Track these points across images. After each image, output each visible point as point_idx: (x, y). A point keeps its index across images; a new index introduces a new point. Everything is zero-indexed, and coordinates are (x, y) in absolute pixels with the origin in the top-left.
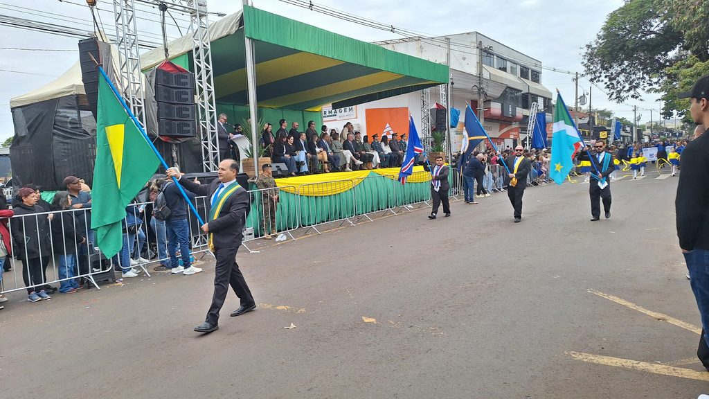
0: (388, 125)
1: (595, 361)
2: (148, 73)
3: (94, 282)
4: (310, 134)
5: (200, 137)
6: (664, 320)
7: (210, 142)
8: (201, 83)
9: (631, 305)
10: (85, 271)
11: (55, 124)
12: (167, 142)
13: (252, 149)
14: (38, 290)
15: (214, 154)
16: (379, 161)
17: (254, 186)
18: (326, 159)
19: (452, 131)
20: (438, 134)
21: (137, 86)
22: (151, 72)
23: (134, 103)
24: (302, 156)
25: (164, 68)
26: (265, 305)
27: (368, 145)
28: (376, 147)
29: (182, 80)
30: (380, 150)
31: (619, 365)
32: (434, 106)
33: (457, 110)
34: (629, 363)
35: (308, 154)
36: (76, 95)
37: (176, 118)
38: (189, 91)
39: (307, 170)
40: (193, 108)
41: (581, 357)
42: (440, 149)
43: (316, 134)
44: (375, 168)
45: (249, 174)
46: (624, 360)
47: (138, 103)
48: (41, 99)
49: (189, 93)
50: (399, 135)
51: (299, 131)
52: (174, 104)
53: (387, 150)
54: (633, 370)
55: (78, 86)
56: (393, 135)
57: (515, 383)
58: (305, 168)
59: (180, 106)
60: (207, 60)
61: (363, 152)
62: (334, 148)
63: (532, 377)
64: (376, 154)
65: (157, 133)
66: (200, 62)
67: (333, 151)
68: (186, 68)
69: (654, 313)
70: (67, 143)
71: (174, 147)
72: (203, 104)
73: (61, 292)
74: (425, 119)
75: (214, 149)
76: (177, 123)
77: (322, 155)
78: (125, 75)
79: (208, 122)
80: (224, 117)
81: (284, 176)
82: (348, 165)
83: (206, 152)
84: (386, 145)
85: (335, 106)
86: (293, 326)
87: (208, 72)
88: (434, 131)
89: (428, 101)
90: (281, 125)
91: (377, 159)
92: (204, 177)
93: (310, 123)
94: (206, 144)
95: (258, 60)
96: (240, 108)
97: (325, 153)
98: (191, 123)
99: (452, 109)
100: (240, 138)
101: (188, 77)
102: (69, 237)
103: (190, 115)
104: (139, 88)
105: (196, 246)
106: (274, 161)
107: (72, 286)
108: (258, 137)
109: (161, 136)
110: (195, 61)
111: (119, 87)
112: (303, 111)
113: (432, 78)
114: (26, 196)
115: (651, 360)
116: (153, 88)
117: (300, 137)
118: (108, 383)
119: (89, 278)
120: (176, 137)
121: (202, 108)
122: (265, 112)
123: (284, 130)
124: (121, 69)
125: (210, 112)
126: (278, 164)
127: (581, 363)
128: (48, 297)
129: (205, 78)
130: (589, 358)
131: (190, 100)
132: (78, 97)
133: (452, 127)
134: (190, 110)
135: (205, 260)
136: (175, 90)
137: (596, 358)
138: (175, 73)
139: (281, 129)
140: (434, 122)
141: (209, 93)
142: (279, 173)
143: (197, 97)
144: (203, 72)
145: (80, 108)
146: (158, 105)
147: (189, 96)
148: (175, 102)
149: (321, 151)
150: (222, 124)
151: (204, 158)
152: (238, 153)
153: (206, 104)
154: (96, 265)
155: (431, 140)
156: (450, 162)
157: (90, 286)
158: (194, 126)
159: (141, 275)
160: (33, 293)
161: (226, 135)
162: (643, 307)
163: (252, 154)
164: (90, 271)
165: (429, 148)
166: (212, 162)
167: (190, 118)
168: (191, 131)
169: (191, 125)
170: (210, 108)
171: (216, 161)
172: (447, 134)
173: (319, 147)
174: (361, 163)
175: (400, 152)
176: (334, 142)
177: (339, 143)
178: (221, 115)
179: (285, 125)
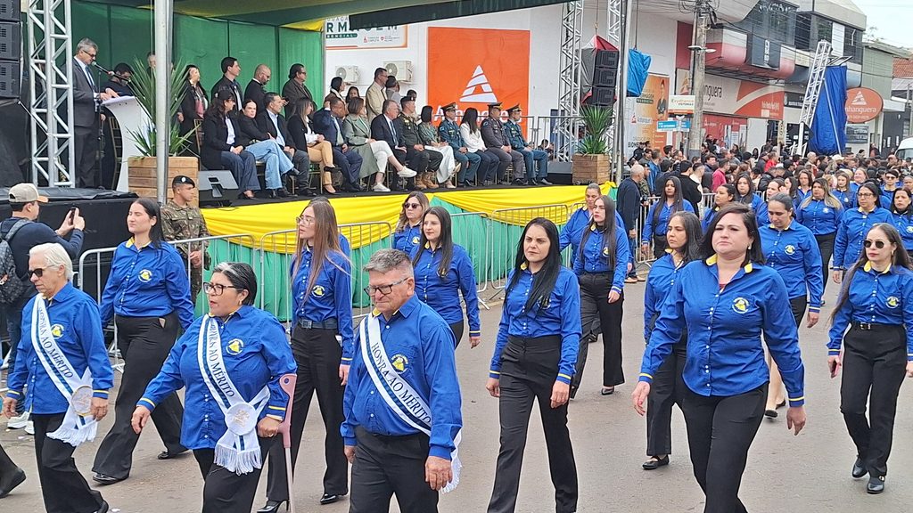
0: (479, 70)
4: (295, 96)
5: (25, 97)
7: (52, 111)
13: (153, 134)
15: (61, 142)
16: (453, 170)
18: (330, 163)
19: (630, 102)
20: (596, 112)
27: (430, 130)
28: (447, 134)
30: (457, 142)
32: (592, 44)
33: (645, 55)
35: (287, 149)
40: (16, 30)
42: (597, 148)
43: (308, 98)
44: (443, 187)
51: (267, 88)
53: (475, 143)
56: (491, 107)
61: (418, 147)
62: (350, 134)
64: (447, 151)
67: (347, 141)
72: (41, 18)
74: (569, 72)
75: (61, 130)
77: (320, 149)
79: (50, 62)
80: (89, 47)
81: (225, 203)
82: (380, 179)
83: (42, 136)
84: (473, 130)
85: (358, 22)
88: (587, 102)
89: (578, 31)
90: (225, 70)
91: (449, 165)
93: (295, 70)
94: (43, 116)
97: (327, 146)
98: (8, 67)
99: (634, 51)
103: (9, 47)
106: (205, 165)
108: (170, 107)
112: (277, 28)
117: (267, 105)
121: (35, 24)
123: (230, 84)
125: (56, 39)
126: (214, 174)
131: (10, 11)
133: (629, 94)
134: (10, 33)
139: (224, 80)
140: (589, 82)
142: (216, 194)
147: (8, 2)
149: (318, 142)
150: (83, 66)
151: (35, 150)
152: (120, 142)
153: (47, 18)
155: (580, 123)
156: (619, 179)
158: (16, 74)
161: (86, 93)
163: (155, 148)
165: (573, 140)
166: (54, 161)
167: (8, 54)
168: (9, 87)
169: (9, 72)
170: (58, 30)
171: (64, 157)
172: (616, 113)
173: (315, 131)
174: (411, 173)
175: (506, 149)
176: (352, 118)
177: (362, 122)
178: (82, 44)
179: (234, 72)
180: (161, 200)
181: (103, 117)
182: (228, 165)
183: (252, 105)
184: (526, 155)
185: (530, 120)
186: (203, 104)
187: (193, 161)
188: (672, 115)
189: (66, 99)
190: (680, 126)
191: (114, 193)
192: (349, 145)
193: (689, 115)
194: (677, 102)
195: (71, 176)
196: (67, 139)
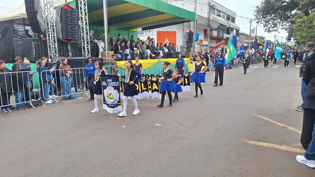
0: (167, 39)
1: (256, 144)
2: (57, 9)
3: (32, 105)
4: (132, 41)
5: (81, 41)
6: (286, 127)
7: (86, 43)
8: (82, 15)
9: (272, 121)
10: (28, 100)
11: (13, 32)
12: (65, 43)
13: (105, 47)
14: (6, 108)
15: (88, 49)
16: (162, 55)
17: (106, 64)
18: (139, 53)
19: (196, 43)
20: (189, 44)
21: (52, 15)
22: (58, 9)
23: (50, 23)
24: (128, 51)
25: (65, 7)
26: (111, 117)
28: (161, 49)
29: (73, 13)
30: (163, 50)
31: (267, 146)
32: (188, 31)
33: (198, 33)
34: (271, 145)
35: (131, 51)
36: (23, 18)
37: (70, 31)
38: (76, 18)
39: (130, 58)
40: (78, 27)
41: (250, 142)
42: (190, 51)
43: (134, 42)
44: (161, 58)
45: (104, 58)
46: (269, 144)
47: (52, 23)
48: (6, 19)
49: (76, 20)
50: (172, 44)
51: (127, 40)
52: (69, 24)
53: (166, 50)
54: (273, 148)
55: (23, 14)
56: (169, 43)
57: (222, 153)
58: (129, 57)
59: (72, 25)
60: (85, 5)
61: (156, 51)
62: (142, 49)
63: (230, 150)
64: (161, 52)
65: (61, 38)
66: (81, 5)
67: (142, 50)
68: (75, 7)
69: (282, 124)
70: (19, 41)
71: (69, 44)
72: (83, 25)
73: (17, 109)
74: (184, 37)
75: (87, 46)
76: (70, 33)
77: (137, 51)
78: (46, 10)
79: (85, 33)
80: (92, 31)
81: (119, 60)
82: (148, 57)
83: (84, 48)
84: (166, 48)
85: (143, 29)
86: (124, 126)
87: (85, 10)
88: (187, 42)
89: (185, 29)
90: (119, 37)
91: (162, 54)
92: (83, 59)
93: (132, 37)
94: (84, 44)
95: (109, 5)
96: (99, 28)
97: (138, 50)
98: (77, 34)
99: (196, 33)
100: (100, 42)
101: (76, 12)
102: (21, 83)
103: (77, 30)
104: (53, 16)
105: (79, 90)
106: (115, 53)
107: (22, 106)
108: (108, 42)
110: (79, 4)
111: (44, 16)
112: (128, 31)
113: (188, 18)
115: (281, 144)
116: (60, 16)
117: (127, 43)
118: (40, 150)
119: (30, 103)
120: (70, 40)
121: (82, 27)
122: (111, 30)
123: (120, 39)
124: (45, 7)
125: (86, 29)
127: (250, 144)
128: (11, 111)
129: (84, 13)
130: (254, 143)
131: (77, 23)
132: (24, 19)
133: (196, 41)
134: (77, 27)
135: (83, 97)
136: (70, 18)
137: (257, 143)
138: (69, 10)
139: (119, 38)
140: (188, 39)
141: (86, 20)
142: (117, 59)
143: (80, 22)
144: (83, 10)
145: (25, 25)
146: (62, 24)
147: (76, 21)
148: (70, 24)
150: (91, 35)
151: (83, 51)
152: (99, 49)
153: (84, 25)
154: (33, 97)
155: (186, 46)
157: (30, 107)
158: (78, 35)
159: (54, 102)
160: (4, 109)
161: (92, 40)
162: (277, 122)
163: (105, 50)
164: (30, 100)
165: (185, 50)
166: (86, 52)
167: (77, 31)
168: (77, 38)
169: (77, 35)
170: (86, 27)
171: (88, 52)
172: (193, 44)
173: (136, 48)
174: (154, 56)
175: (172, 51)
176: (143, 45)
177: (145, 46)
178: (91, 31)
179: (120, 37)
180: (107, 59)
181: (96, 45)
182: (120, 53)
183: (124, 43)
184: (176, 53)
185: (177, 46)
186: (114, 43)
187: (113, 52)
188: (204, 45)
189: (88, 41)
190: (205, 47)
191: (98, 58)
192: (143, 50)
193: (207, 45)
194: (205, 43)
195: (90, 56)
196: (89, 48)
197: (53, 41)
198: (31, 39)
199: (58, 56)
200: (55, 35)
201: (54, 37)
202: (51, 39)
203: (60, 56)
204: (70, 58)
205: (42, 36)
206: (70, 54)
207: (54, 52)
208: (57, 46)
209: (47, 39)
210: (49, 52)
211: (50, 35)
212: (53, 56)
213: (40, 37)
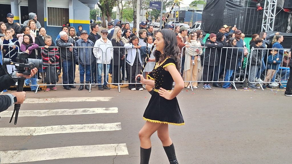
3: (234, 86)
12: (286, 13)
65: (282, 7)
70: (231, 10)
71: (290, 15)
107: (229, 86)
109: (284, 8)
114: (212, 38)
119: (233, 83)
128: (211, 88)
160: (205, 85)
164: (234, 80)
197: (271, 11)
198: (246, 9)
199: (273, 30)
200: (276, 4)
201: (273, 5)
202: (269, 9)
203: (276, 30)
204: (288, 34)
205: (259, 4)
206: (289, 28)
207: (269, 25)
208: (274, 18)
209: (265, 8)
210: (263, 25)
211: (270, 4)
212: (267, 31)
213: (256, 5)
